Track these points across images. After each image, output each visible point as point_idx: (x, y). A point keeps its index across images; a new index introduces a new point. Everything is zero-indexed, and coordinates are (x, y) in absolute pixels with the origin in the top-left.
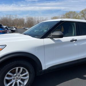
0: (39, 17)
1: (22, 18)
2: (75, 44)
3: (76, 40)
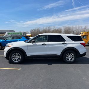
0: (78, 26)
1: (59, 28)
2: (45, 46)
3: (46, 44)
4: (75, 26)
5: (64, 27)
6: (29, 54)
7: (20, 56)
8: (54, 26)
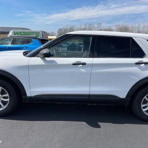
2: (83, 70)
3: (84, 64)
4: (137, 25)
5: (116, 26)
6: (32, 91)
7: (7, 95)
8: (100, 24)
